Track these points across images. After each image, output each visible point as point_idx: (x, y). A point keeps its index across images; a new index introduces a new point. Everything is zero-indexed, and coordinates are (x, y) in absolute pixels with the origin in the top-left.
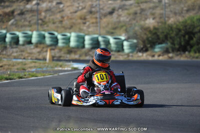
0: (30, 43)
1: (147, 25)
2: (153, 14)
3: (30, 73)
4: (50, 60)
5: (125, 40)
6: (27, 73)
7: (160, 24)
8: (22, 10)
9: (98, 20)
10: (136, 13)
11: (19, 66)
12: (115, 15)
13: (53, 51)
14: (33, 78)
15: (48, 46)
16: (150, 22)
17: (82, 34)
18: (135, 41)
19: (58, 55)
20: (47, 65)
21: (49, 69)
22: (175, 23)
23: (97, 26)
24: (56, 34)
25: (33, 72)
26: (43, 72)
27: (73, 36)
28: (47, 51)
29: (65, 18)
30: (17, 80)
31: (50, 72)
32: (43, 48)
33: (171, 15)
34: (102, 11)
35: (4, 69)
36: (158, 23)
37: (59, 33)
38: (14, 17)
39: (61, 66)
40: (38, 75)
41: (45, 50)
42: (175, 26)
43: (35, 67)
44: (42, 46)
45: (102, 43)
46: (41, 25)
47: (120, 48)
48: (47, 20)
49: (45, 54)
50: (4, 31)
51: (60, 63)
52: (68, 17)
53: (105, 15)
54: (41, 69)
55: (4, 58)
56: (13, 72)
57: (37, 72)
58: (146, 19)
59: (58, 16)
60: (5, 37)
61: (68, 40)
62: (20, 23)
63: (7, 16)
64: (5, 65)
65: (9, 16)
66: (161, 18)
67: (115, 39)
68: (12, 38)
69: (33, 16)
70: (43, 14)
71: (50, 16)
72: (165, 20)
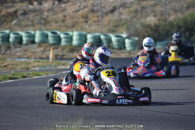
0: (33, 42)
1: (148, 23)
2: (154, 12)
3: (33, 72)
4: (53, 59)
5: (127, 38)
6: (30, 72)
7: (161, 21)
8: (25, 10)
9: (100, 18)
10: (136, 11)
11: (23, 66)
12: (116, 13)
13: (56, 50)
14: (37, 77)
15: (51, 45)
16: (151, 20)
17: (84, 33)
18: (136, 39)
19: (61, 54)
20: (50, 64)
21: (52, 68)
22: (175, 20)
23: (99, 25)
24: (59, 33)
25: (37, 71)
26: (47, 71)
27: (75, 35)
28: (50, 50)
29: (68, 17)
30: (21, 79)
31: (53, 71)
32: (46, 47)
33: (172, 13)
34: (103, 9)
35: (8, 68)
36: (159, 20)
37: (61, 32)
38: (17, 17)
39: (64, 65)
40: (41, 74)
41: (48, 49)
42: (175, 23)
43: (38, 66)
44: (45, 45)
45: (104, 41)
46: (44, 24)
47: (122, 46)
48: (49, 19)
49: (48, 53)
50: (8, 32)
51: (64, 62)
52: (70, 16)
53: (107, 14)
54: (44, 68)
55: (8, 58)
56: (17, 71)
57: (40, 71)
58: (147, 16)
59: (61, 15)
60: (9, 37)
61: (70, 39)
62: (23, 23)
63: (10, 17)
64: (9, 65)
65: (12, 16)
66: (161, 15)
67: (117, 36)
68: (16, 38)
69: (35, 16)
70: (46, 14)
71: (52, 15)
72: (165, 17)
